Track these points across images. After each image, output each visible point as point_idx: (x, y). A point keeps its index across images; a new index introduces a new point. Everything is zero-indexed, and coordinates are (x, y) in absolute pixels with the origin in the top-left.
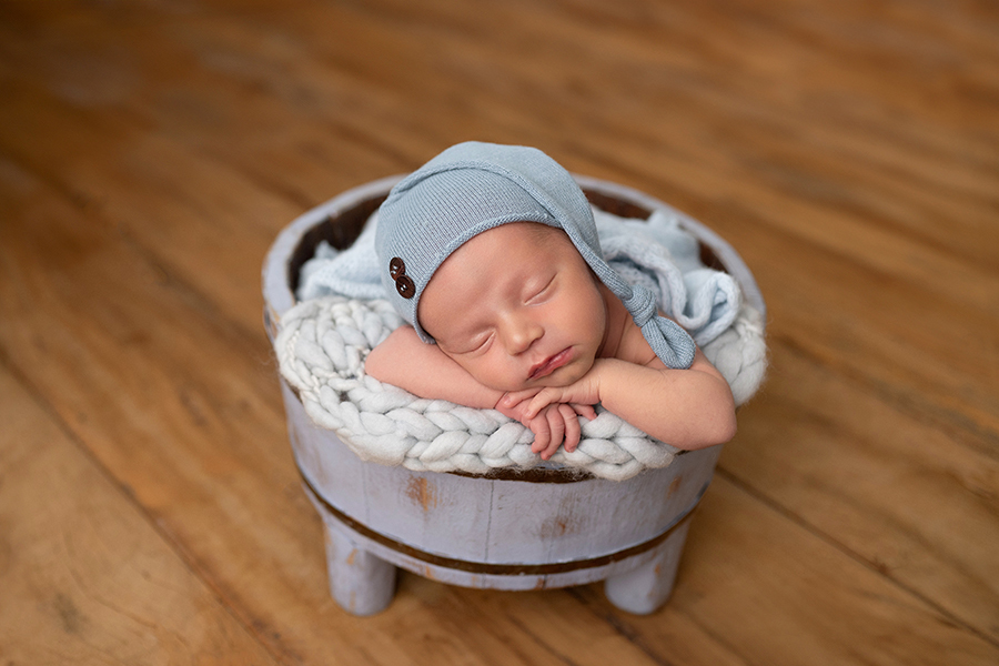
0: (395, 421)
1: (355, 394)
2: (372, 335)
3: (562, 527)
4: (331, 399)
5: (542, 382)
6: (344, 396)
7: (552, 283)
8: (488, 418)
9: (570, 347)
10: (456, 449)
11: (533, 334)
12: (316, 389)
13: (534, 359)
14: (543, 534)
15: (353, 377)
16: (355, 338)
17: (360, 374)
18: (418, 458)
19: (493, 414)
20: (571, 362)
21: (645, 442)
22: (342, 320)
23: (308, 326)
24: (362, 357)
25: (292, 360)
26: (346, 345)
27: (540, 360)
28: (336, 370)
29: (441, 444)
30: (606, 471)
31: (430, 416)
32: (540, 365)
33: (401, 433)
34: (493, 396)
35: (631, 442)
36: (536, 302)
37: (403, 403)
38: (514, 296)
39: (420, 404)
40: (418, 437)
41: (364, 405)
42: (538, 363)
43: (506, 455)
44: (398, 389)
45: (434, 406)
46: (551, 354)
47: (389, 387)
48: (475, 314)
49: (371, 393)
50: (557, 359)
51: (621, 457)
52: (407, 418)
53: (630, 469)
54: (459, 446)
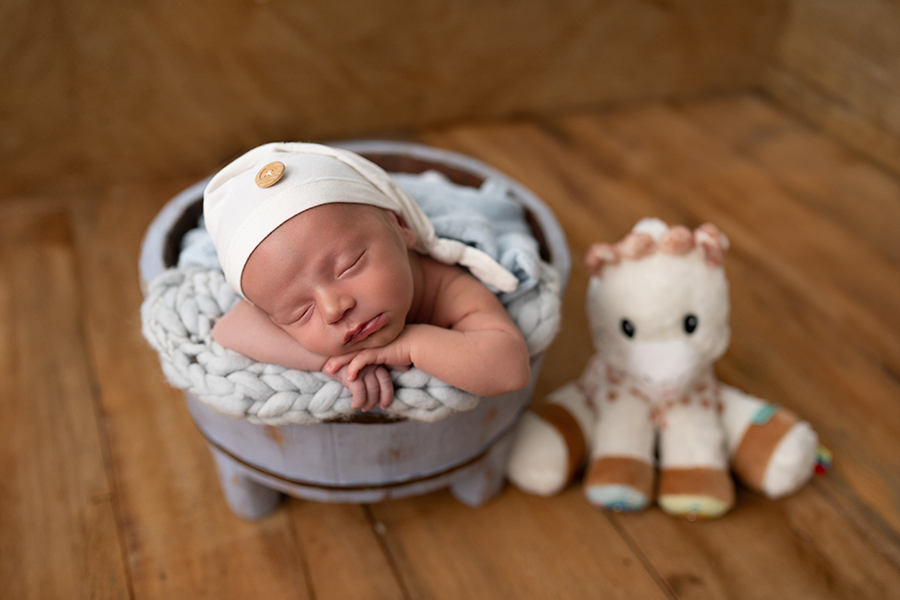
0: (234, 384)
1: (201, 358)
2: (223, 303)
3: (395, 455)
4: (181, 362)
5: (359, 346)
6: (193, 359)
7: (361, 258)
8: (315, 380)
9: (380, 315)
10: (287, 408)
11: (345, 304)
12: (170, 351)
13: (348, 326)
14: (381, 460)
15: (201, 342)
16: (207, 307)
17: (207, 340)
18: (256, 415)
19: (319, 375)
20: (384, 327)
21: (452, 391)
22: (201, 289)
23: (170, 294)
24: (212, 324)
25: (153, 323)
26: (200, 312)
27: (354, 327)
28: (189, 335)
29: (275, 403)
30: (421, 415)
31: (266, 378)
32: (354, 332)
33: (239, 393)
34: (318, 360)
35: (439, 391)
36: (348, 276)
37: (242, 367)
38: (327, 272)
39: (256, 368)
40: (254, 398)
41: (209, 368)
42: (352, 329)
43: (331, 408)
44: (238, 355)
45: (269, 369)
46: (363, 321)
47: (231, 352)
48: (294, 290)
49: (216, 358)
50: (368, 326)
51: (430, 403)
52: (244, 382)
53: (439, 412)
54: (290, 403)
